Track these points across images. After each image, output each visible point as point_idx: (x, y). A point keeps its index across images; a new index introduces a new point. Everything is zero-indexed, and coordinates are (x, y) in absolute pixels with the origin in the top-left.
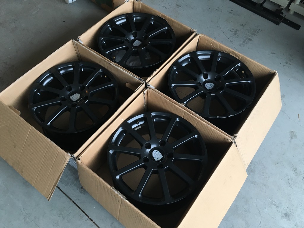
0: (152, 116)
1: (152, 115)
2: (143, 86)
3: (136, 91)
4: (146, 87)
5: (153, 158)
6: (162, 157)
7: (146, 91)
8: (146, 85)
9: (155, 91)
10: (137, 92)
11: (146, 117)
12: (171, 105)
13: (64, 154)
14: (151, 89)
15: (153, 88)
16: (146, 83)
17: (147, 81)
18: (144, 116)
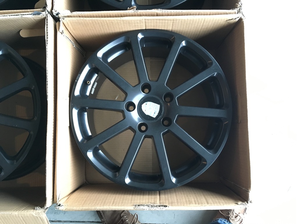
0: (101, 60)
1: (100, 58)
2: (50, 21)
3: (47, 38)
4: (57, 19)
5: (149, 118)
6: (158, 106)
7: (62, 28)
8: (53, 17)
9: (74, 17)
10: (49, 39)
11: (94, 66)
12: (118, 22)
13: (33, 215)
14: (65, 17)
15: (68, 13)
16: (51, 13)
17: (49, 8)
18: (90, 66)
